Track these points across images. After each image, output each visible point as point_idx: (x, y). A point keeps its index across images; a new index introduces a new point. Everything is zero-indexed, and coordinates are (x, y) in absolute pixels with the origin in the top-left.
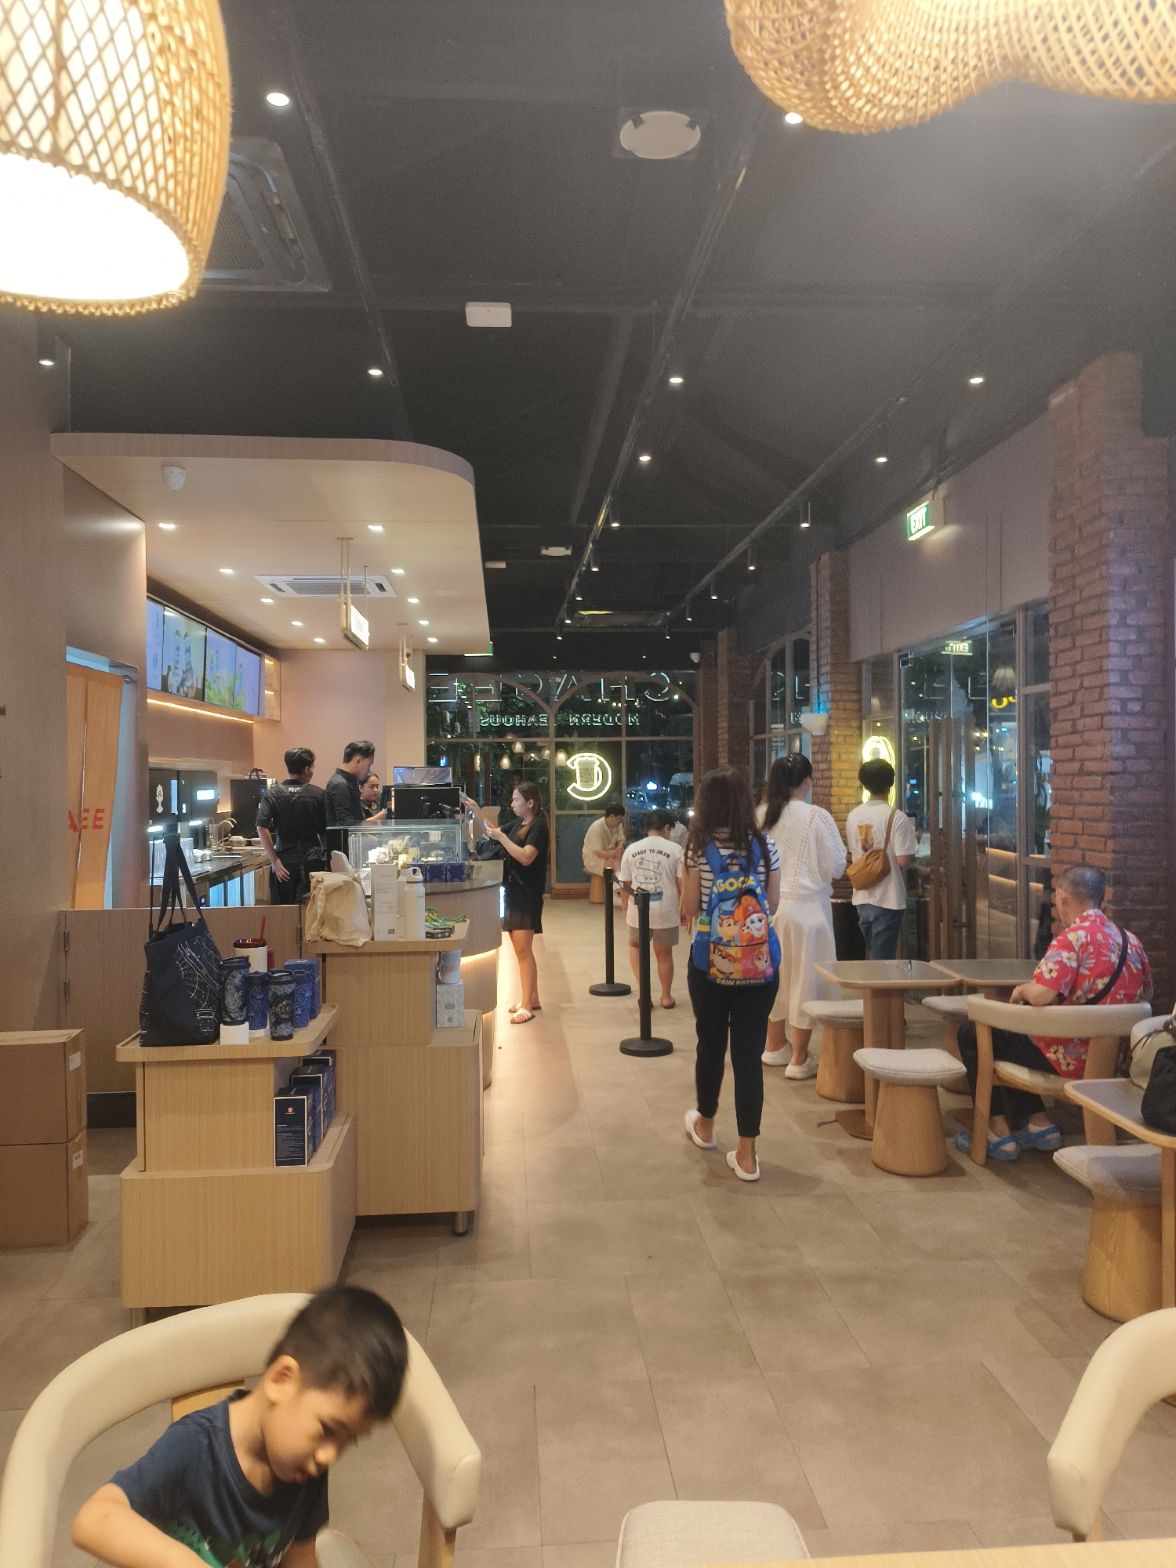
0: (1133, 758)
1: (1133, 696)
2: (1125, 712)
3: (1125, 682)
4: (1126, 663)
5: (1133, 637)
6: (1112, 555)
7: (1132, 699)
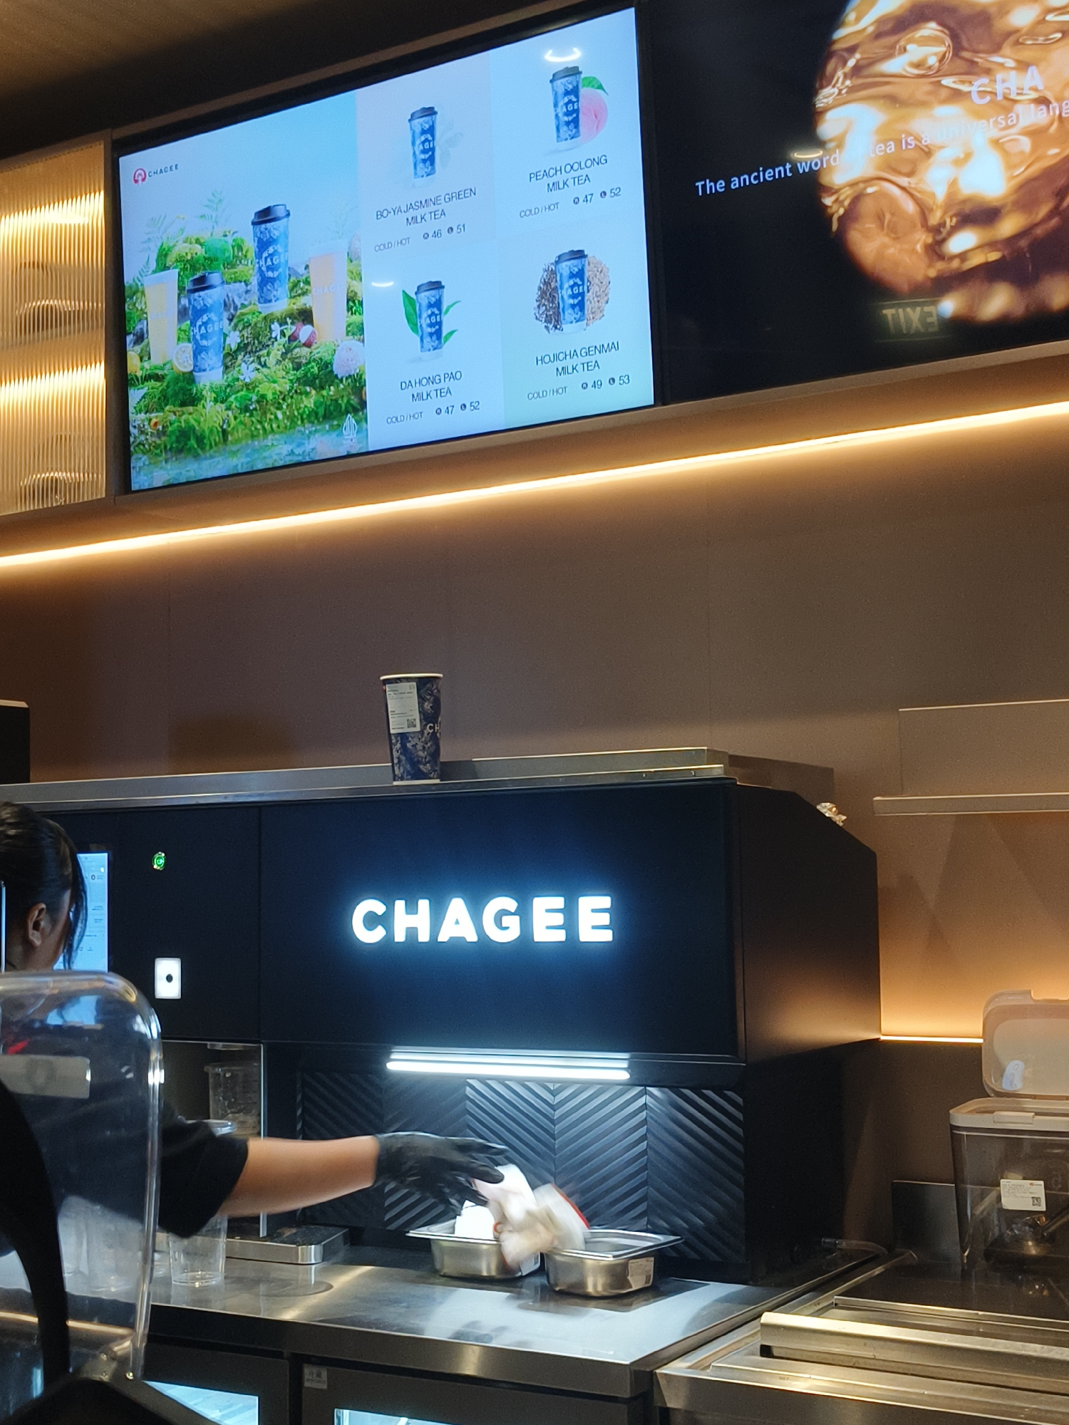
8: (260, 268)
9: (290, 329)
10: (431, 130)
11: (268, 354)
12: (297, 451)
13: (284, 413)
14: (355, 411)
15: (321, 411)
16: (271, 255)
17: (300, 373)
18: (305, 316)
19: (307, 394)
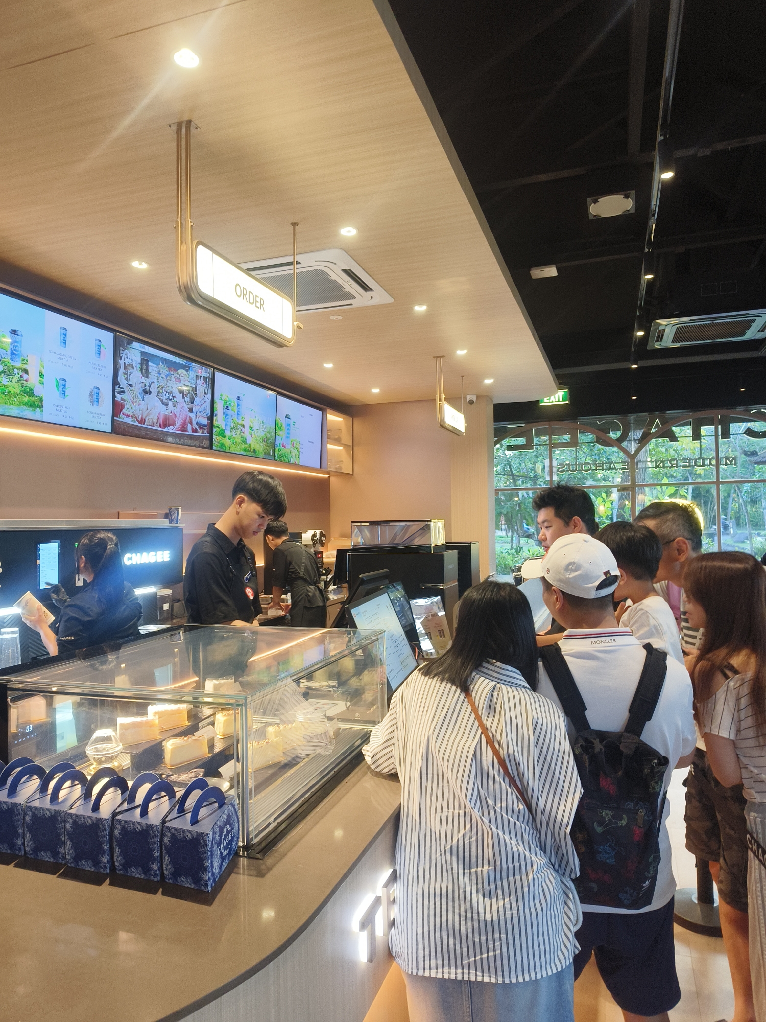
8: (11, 348)
9: (21, 373)
10: (65, 335)
11: (12, 378)
12: (21, 413)
13: (17, 400)
14: (40, 407)
15: (29, 404)
16: (16, 346)
17: (23, 389)
18: (26, 371)
19: (25, 396)
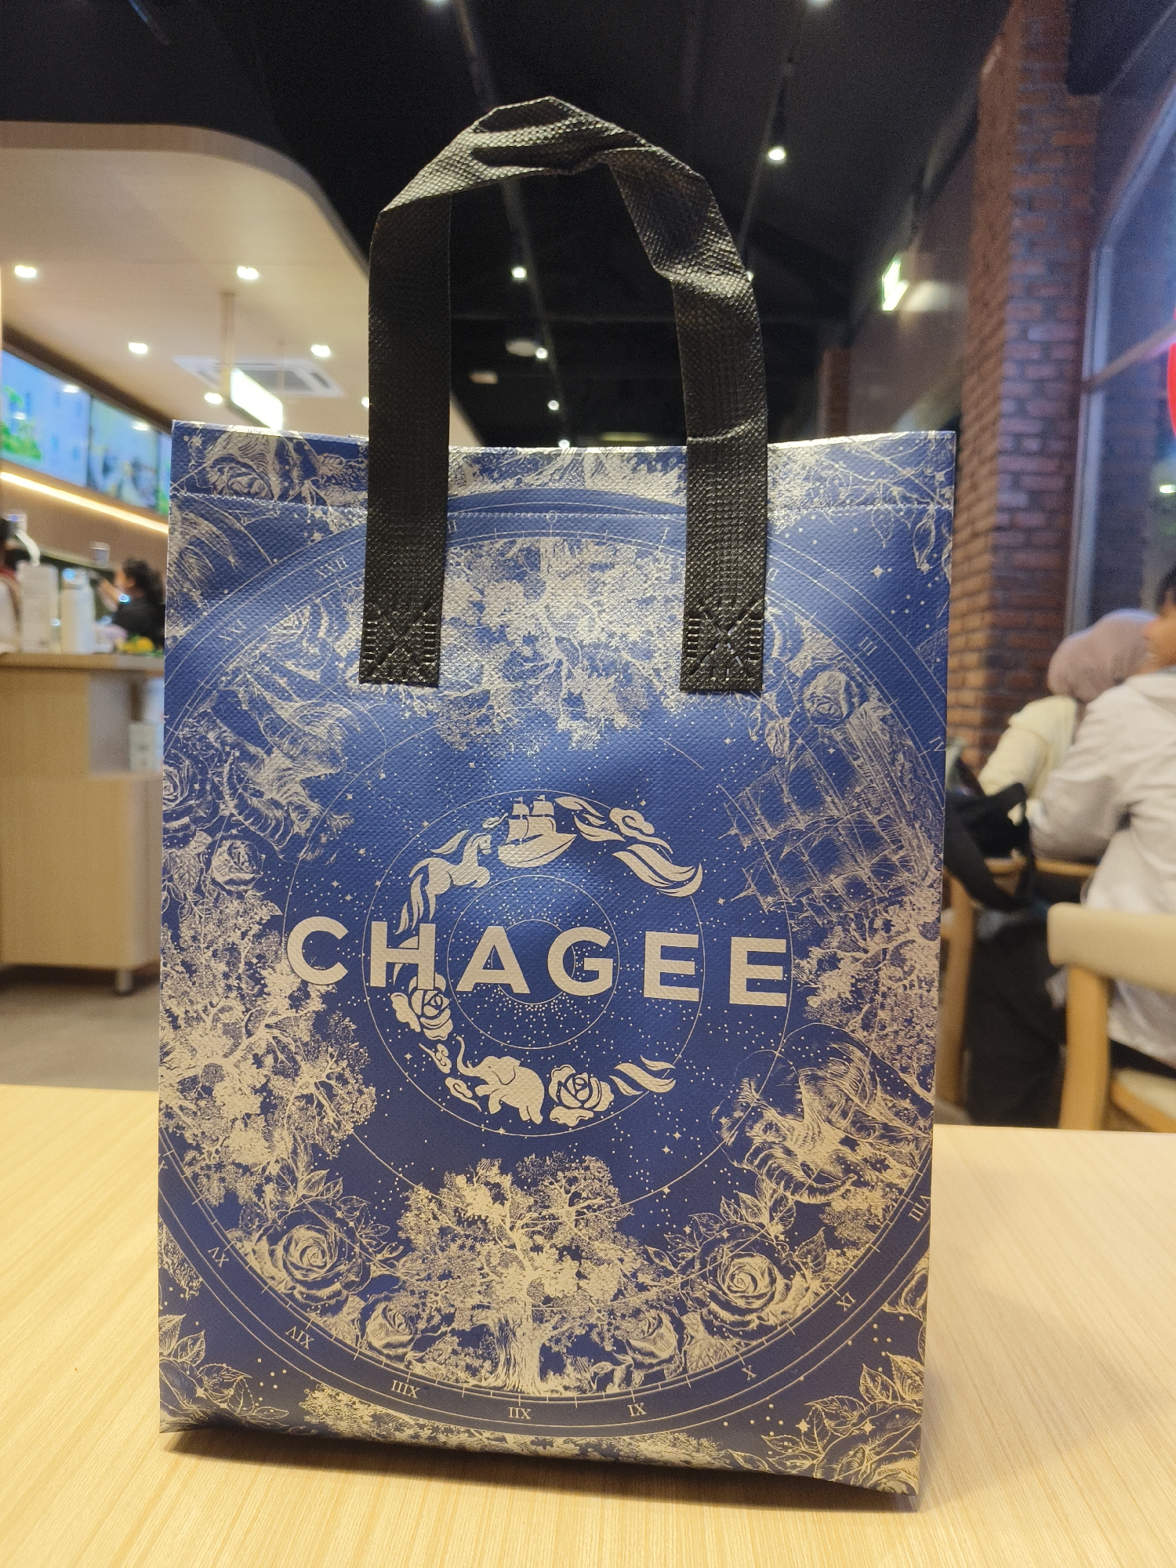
0: (1026, 510)
1: (1033, 431)
2: (1018, 451)
3: (1021, 412)
4: (1023, 389)
5: (1036, 355)
6: (1017, 248)
7: (1028, 435)
